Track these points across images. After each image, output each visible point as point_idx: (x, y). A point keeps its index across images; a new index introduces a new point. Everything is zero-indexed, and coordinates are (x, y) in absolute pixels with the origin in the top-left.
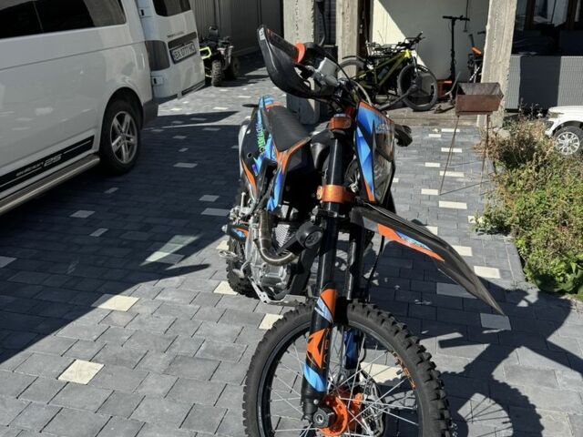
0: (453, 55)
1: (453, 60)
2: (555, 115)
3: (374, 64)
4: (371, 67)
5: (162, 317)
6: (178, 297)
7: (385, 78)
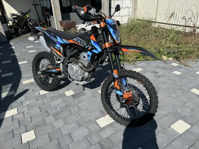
0: (38, 15)
1: (39, 17)
2: (78, 27)
3: (17, 20)
4: (16, 21)
5: (34, 108)
6: (31, 101)
7: (23, 24)
